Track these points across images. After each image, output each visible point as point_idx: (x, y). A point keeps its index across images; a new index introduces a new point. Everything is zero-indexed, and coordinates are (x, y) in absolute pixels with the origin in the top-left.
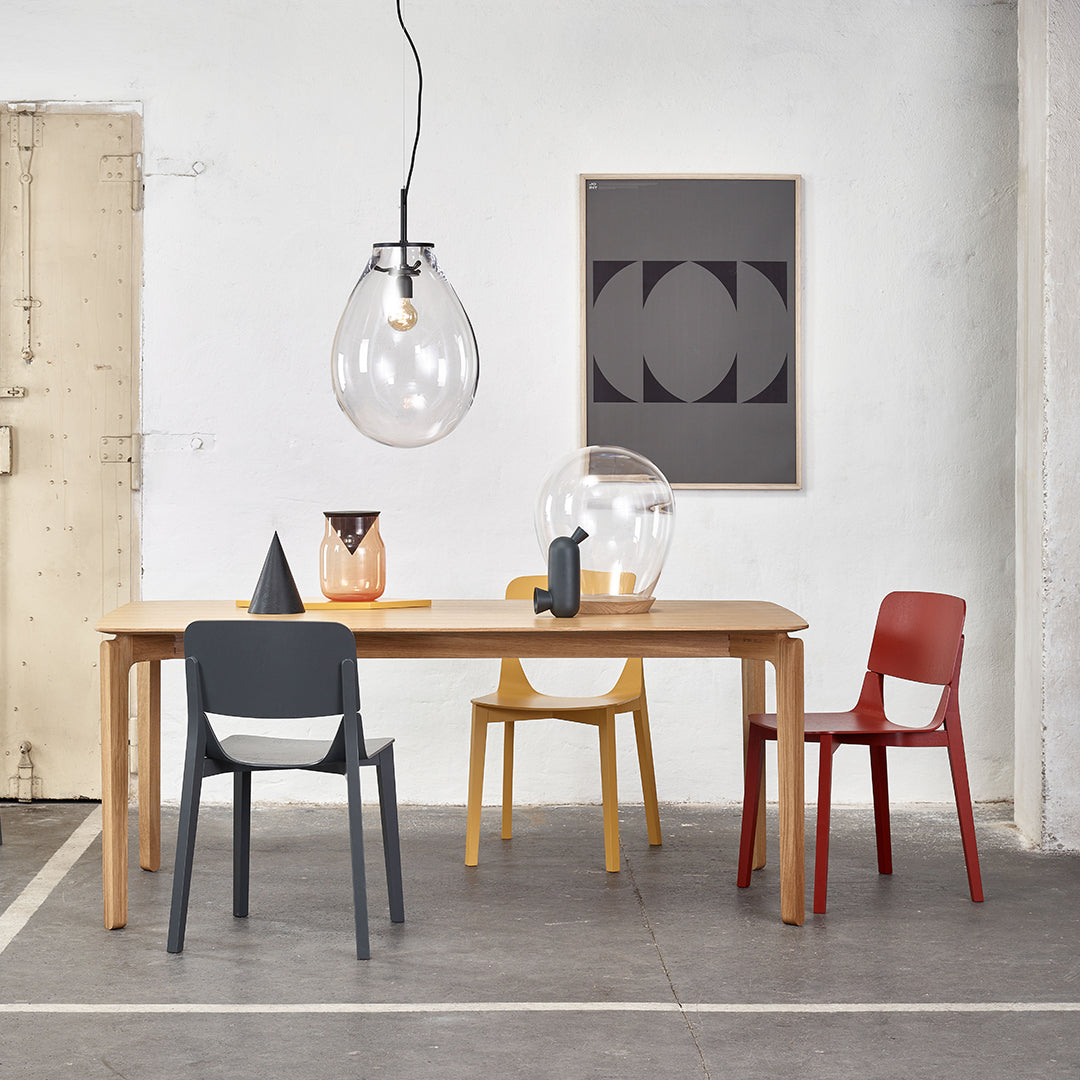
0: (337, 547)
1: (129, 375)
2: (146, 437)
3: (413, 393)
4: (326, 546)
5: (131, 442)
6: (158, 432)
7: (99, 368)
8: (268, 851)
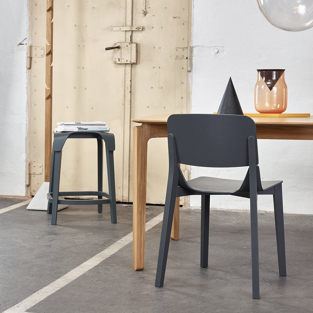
0: (263, 87)
1: (187, 21)
2: (194, 48)
3: (300, 4)
4: (258, 86)
5: (188, 50)
6: (200, 46)
7: (175, 18)
8: (233, 233)
